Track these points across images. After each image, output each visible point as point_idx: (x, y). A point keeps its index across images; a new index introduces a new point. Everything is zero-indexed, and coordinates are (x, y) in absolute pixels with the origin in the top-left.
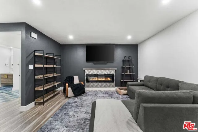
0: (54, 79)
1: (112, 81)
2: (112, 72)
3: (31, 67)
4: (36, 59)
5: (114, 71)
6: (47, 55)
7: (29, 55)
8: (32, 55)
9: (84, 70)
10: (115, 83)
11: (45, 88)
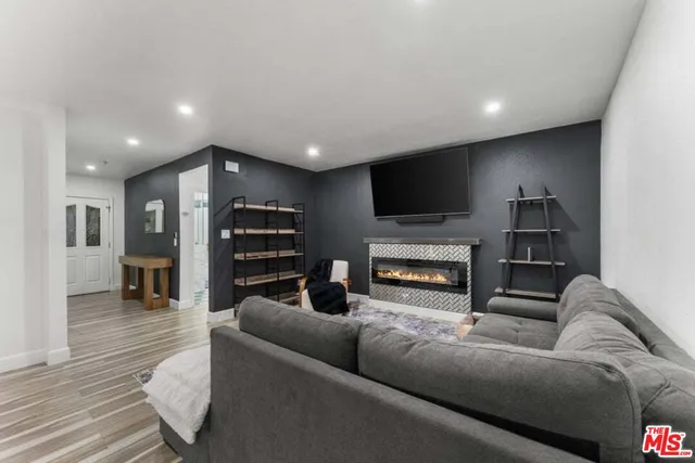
0: (292, 263)
1: (460, 287)
2: (461, 254)
3: (226, 234)
4: (237, 216)
5: (469, 247)
6: (266, 205)
7: (223, 208)
8: (229, 209)
9: (368, 244)
10: (469, 294)
11: (249, 283)
